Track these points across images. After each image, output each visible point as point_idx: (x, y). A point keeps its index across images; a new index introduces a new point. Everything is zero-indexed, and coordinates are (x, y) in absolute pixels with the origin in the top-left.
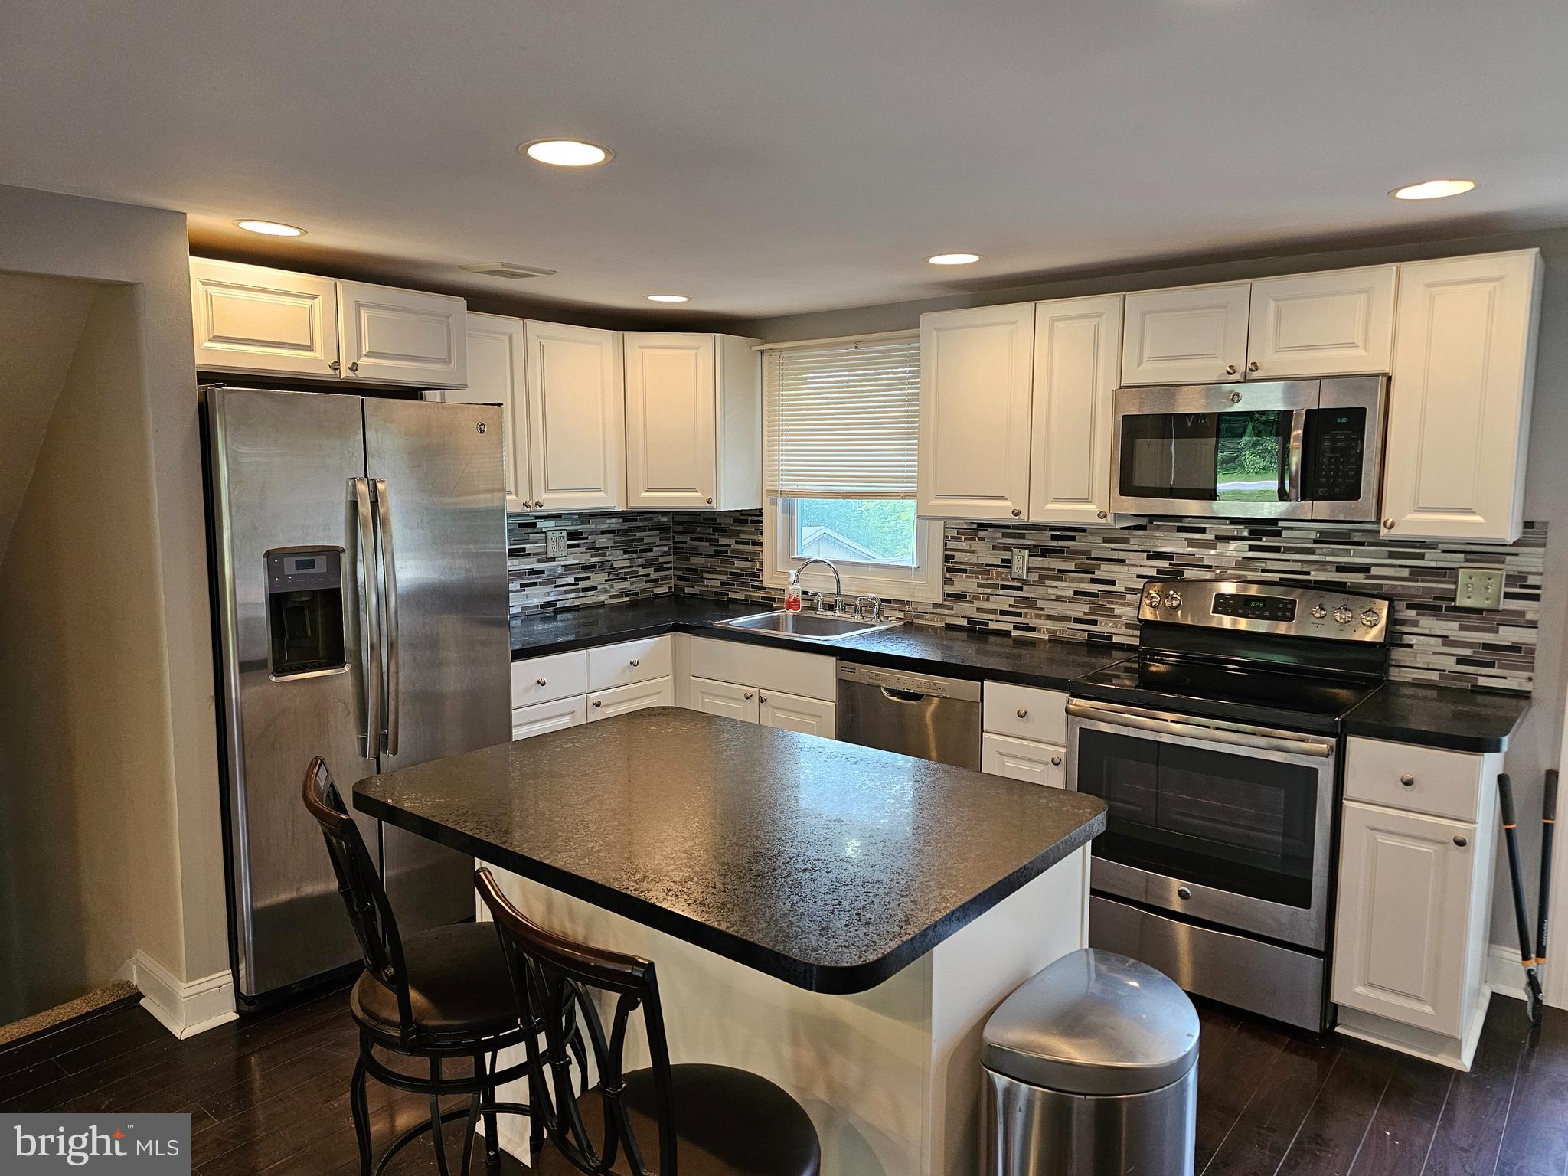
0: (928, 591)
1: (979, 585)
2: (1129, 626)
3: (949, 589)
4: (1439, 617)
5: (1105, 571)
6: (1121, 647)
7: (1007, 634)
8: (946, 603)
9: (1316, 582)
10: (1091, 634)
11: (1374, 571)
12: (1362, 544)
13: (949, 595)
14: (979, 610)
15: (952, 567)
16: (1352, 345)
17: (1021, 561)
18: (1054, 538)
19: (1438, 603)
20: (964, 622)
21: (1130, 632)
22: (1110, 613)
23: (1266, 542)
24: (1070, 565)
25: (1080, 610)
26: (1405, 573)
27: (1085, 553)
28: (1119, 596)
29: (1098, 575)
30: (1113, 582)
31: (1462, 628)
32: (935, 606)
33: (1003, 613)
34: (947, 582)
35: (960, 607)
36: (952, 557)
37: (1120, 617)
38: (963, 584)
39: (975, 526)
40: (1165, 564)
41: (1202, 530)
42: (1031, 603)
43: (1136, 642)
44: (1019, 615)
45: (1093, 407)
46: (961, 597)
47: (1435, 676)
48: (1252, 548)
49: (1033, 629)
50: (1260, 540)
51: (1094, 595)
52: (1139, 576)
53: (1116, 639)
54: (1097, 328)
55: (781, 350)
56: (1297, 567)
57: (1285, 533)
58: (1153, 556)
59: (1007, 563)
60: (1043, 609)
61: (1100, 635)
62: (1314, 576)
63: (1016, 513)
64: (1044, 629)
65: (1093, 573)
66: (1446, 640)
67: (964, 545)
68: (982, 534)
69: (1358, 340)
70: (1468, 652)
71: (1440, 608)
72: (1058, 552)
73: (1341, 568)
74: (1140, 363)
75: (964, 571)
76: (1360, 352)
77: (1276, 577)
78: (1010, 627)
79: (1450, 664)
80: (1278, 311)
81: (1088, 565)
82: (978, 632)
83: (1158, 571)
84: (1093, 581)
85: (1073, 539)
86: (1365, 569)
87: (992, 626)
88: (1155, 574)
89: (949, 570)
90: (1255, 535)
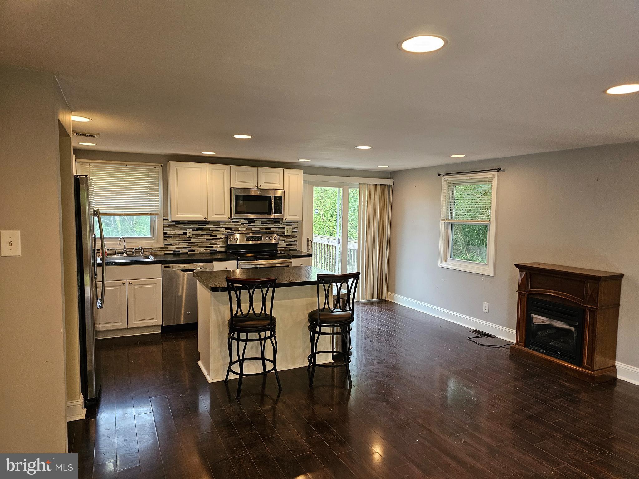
0: (159, 243)
1: (176, 240)
2: (221, 247)
3: (166, 242)
4: (283, 237)
5: (215, 233)
6: (220, 252)
7: (186, 253)
8: (165, 247)
9: (262, 232)
10: (211, 250)
11: (272, 229)
12: (270, 223)
13: (165, 244)
14: (177, 248)
15: (166, 236)
16: (277, 183)
17: (190, 232)
18: (199, 225)
19: (283, 234)
20: (172, 252)
21: (222, 248)
22: (216, 244)
23: (252, 224)
24: (205, 232)
25: (208, 244)
26: (277, 229)
27: (209, 229)
28: (219, 239)
29: (212, 235)
30: (216, 236)
31: (287, 239)
32: (161, 248)
33: (185, 248)
34: (165, 240)
35: (170, 248)
36: (167, 233)
37: (219, 245)
38: (170, 241)
39: (174, 223)
40: (229, 230)
41: (238, 222)
42: (194, 244)
43: (224, 250)
44: (190, 247)
46: (171, 244)
47: (283, 249)
48: (249, 225)
49: (194, 251)
50: (250, 223)
51: (212, 240)
52: (223, 234)
53: (218, 251)
54: (224, 172)
55: (89, 163)
56: (258, 229)
57: (255, 222)
58: (226, 229)
59: (185, 233)
60: (197, 245)
61: (214, 250)
62: (261, 231)
63: (205, 219)
64: (198, 251)
65: (211, 234)
66: (285, 242)
67: (171, 229)
68: (176, 225)
69: (278, 183)
70: (288, 243)
71: (283, 235)
72: (201, 229)
73: (266, 229)
74: (235, 182)
75: (171, 237)
76: (278, 185)
77: (254, 232)
78: (187, 251)
79: (285, 246)
80: (263, 175)
81: (209, 231)
82: (176, 253)
83: (228, 232)
84: (211, 236)
85: (205, 225)
86: (270, 229)
87: (181, 252)
88: (227, 233)
89: (165, 237)
90: (249, 222)
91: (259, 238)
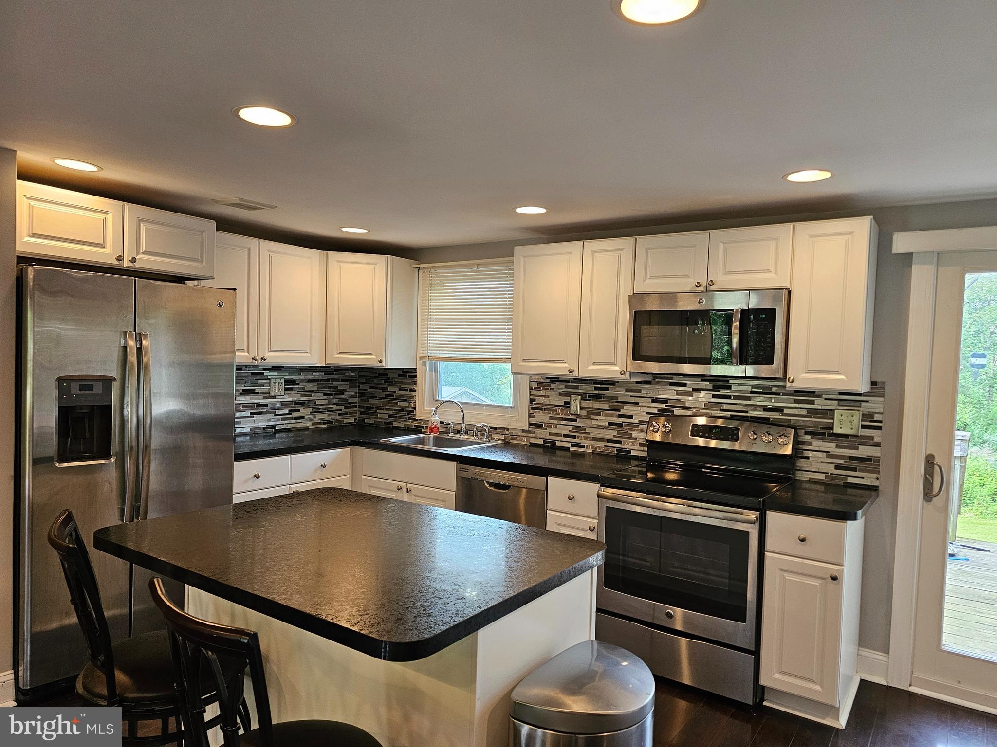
0: (520, 422)
1: (551, 418)
2: (641, 445)
3: (532, 420)
4: (824, 440)
5: (627, 410)
6: (636, 458)
7: (567, 449)
8: (530, 429)
9: (752, 417)
10: (618, 450)
11: (786, 411)
12: (778, 394)
13: (532, 424)
14: (550, 434)
15: (534, 406)
16: (769, 271)
17: (576, 403)
18: (596, 389)
19: (823, 431)
20: (541, 442)
21: (642, 448)
22: (629, 436)
23: (723, 392)
24: (606, 406)
25: (611, 434)
26: (804, 412)
27: (615, 398)
28: (635, 425)
29: (622, 412)
30: (631, 417)
31: (837, 447)
32: (523, 431)
33: (565, 436)
34: (531, 416)
35: (539, 432)
36: (534, 400)
37: (636, 439)
38: (541, 417)
39: (548, 381)
40: (663, 406)
41: (685, 385)
42: (582, 430)
43: (645, 454)
44: (575, 437)
45: (617, 305)
46: (539, 426)
47: (822, 477)
48: (714, 396)
49: (583, 447)
50: (719, 391)
51: (620, 425)
52: (647, 413)
53: (633, 453)
54: (620, 257)
55: (430, 268)
56: (740, 408)
57: (733, 387)
58: (655, 401)
59: (567, 404)
60: (589, 434)
61: (624, 450)
62: (752, 413)
63: (571, 371)
64: (589, 446)
65: (619, 411)
66: (829, 455)
67: (541, 393)
68: (553, 386)
69: (772, 269)
70: (841, 462)
71: (824, 434)
72: (598, 397)
73: (766, 409)
74: (645, 280)
75: (541, 409)
76: (773, 275)
77: (728, 414)
78: (569, 445)
79: (831, 469)
80: (725, 250)
81: (616, 405)
82: (549, 448)
83: (659, 410)
84: (620, 416)
85: (607, 389)
86: (780, 410)
87: (559, 444)
88: (656, 412)
89: (532, 408)
90: (716, 388)
91: (730, 434)
